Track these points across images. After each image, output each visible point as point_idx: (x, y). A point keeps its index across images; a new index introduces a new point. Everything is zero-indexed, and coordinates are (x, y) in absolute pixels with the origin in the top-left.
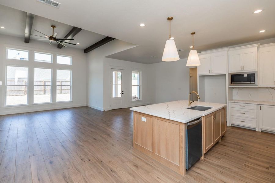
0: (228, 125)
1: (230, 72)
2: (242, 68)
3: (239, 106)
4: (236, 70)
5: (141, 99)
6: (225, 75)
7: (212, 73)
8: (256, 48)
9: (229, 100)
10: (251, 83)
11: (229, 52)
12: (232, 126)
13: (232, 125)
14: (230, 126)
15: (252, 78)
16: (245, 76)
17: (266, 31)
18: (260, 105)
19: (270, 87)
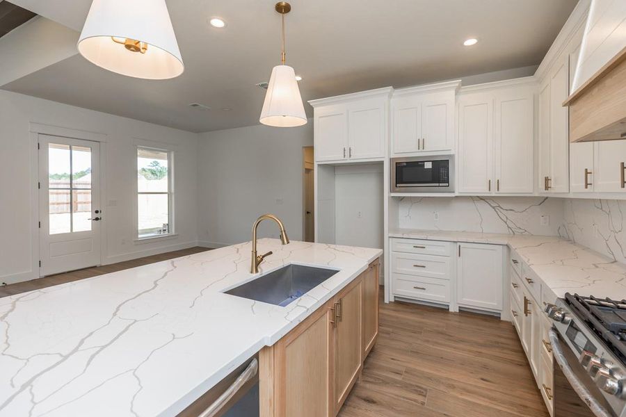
0: (386, 301)
1: (393, 156)
2: (421, 144)
3: (411, 247)
4: (408, 150)
5: (173, 232)
6: (381, 163)
7: (350, 156)
8: (453, 92)
9: (389, 231)
10: (440, 185)
11: (392, 100)
12: (395, 301)
13: (397, 299)
14: (390, 302)
15: (442, 171)
16: (428, 165)
17: (479, 40)
18: (458, 243)
19: (478, 197)
